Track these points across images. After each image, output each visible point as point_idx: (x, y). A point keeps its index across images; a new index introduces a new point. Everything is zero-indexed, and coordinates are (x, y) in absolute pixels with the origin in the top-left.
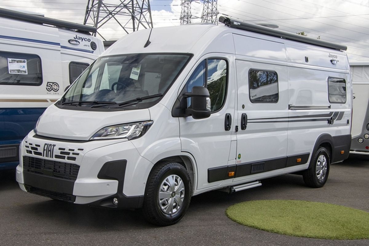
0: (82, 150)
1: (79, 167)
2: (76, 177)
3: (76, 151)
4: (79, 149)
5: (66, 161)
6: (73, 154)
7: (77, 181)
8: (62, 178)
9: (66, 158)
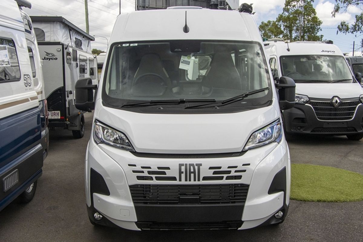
0: (249, 164)
1: (248, 186)
2: (245, 199)
3: (240, 168)
4: (243, 165)
5: (224, 181)
6: (236, 171)
7: (248, 203)
8: (219, 203)
9: (225, 178)
